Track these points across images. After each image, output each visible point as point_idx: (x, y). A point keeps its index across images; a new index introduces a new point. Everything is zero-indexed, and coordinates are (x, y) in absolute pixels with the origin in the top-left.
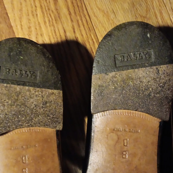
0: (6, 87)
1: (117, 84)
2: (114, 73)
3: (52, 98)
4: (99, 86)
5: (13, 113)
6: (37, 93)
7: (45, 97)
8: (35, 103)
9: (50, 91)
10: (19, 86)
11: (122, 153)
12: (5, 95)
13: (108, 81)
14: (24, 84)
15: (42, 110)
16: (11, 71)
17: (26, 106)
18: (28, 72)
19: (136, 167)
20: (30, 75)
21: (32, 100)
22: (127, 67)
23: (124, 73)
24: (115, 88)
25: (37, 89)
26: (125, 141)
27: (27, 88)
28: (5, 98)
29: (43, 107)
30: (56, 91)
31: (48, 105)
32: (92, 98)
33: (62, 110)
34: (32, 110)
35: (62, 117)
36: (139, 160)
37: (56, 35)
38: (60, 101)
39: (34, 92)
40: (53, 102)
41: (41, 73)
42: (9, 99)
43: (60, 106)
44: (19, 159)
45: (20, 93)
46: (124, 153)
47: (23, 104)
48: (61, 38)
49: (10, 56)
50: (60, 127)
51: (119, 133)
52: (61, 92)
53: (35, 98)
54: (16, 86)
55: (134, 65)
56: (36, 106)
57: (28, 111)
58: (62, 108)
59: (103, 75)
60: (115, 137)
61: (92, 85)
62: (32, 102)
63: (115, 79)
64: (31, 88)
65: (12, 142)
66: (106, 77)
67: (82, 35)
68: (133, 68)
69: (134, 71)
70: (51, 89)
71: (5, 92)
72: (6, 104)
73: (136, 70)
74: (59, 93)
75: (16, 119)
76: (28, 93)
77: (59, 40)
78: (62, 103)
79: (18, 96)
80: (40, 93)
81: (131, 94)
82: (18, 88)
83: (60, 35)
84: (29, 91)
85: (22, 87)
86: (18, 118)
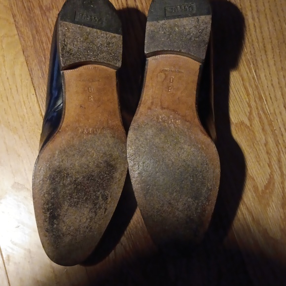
0: (80, 27)
1: (166, 30)
2: (163, 21)
3: (114, 40)
4: (152, 31)
5: (84, 48)
6: (102, 35)
7: (109, 39)
8: (100, 42)
9: (113, 35)
10: (89, 28)
11: (168, 87)
12: (79, 33)
13: (159, 27)
14: (93, 27)
15: (106, 48)
16: (84, 16)
17: (94, 44)
18: (96, 18)
19: (178, 98)
20: (97, 20)
21: (98, 40)
22: (174, 17)
23: (172, 21)
24: (164, 33)
25: (103, 32)
26: (172, 79)
27: (95, 30)
28: (78, 36)
29: (106, 47)
30: (117, 35)
31: (111, 45)
32: (146, 41)
33: (122, 51)
34: (98, 48)
35: (121, 56)
36: (181, 93)
37: (118, 3)
38: (121, 43)
39: (100, 34)
40: (114, 44)
41: (106, 20)
42: (81, 37)
43: (120, 48)
44: (86, 89)
45: (90, 33)
46: (170, 88)
47: (91, 42)
48: (123, 5)
49: (83, 3)
50: (119, 64)
51: (167, 73)
52: (122, 36)
53: (101, 38)
54: (86, 27)
55: (180, 15)
56: (101, 45)
57: (95, 48)
58: (122, 49)
59: (155, 22)
60: (163, 76)
61: (147, 31)
62: (99, 41)
63: (164, 26)
64: (99, 31)
65: (81, 75)
66: (158, 24)
67: (142, 4)
68: (178, 18)
69: (180, 20)
70: (114, 33)
71: (79, 31)
72: (79, 40)
73: (181, 19)
74: (120, 37)
75: (86, 53)
76: (95, 34)
77: (121, 7)
78: (122, 46)
79: (88, 35)
80: (105, 35)
81: (176, 38)
82: (88, 29)
83: (122, 3)
84: (97, 32)
85: (91, 29)
86: (87, 52)
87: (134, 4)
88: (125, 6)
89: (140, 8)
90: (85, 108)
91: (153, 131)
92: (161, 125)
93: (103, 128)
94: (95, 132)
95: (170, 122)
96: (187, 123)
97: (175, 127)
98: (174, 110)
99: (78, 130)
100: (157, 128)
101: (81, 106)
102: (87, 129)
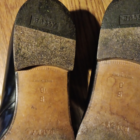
0: (35, 32)
1: (119, 38)
2: (117, 29)
3: (67, 45)
4: (105, 39)
5: (38, 52)
6: (57, 40)
7: (63, 43)
8: (54, 47)
9: (67, 39)
10: (44, 33)
11: (117, 93)
12: (33, 37)
13: (113, 35)
14: (48, 31)
15: (59, 53)
16: (39, 21)
17: (48, 48)
18: (52, 23)
19: (127, 105)
20: (53, 25)
21: (53, 44)
22: (129, 26)
23: (126, 30)
24: (118, 41)
25: (57, 37)
26: (121, 84)
27: (50, 34)
28: (33, 40)
29: (60, 51)
30: (71, 40)
31: (64, 49)
32: (98, 48)
33: (74, 55)
34: (52, 52)
35: (74, 60)
36: (131, 99)
37: (72, 5)
38: (74, 48)
39: (55, 38)
40: (68, 48)
41: (61, 25)
42: (36, 41)
43: (73, 52)
44: (39, 89)
45: (44, 38)
46: (119, 93)
47: (45, 46)
48: (76, 8)
49: (39, 8)
50: (71, 68)
51: (117, 78)
52: (75, 41)
53: (55, 43)
54: (42, 32)
55: (134, 24)
56: (55, 49)
57: (49, 52)
58: (74, 53)
59: (109, 30)
60: (113, 81)
61: (100, 38)
62: (53, 46)
63: (118, 34)
64: (53, 35)
65: (34, 76)
66: (112, 31)
68: (132, 26)
69: (134, 29)
70: (68, 38)
71: (34, 35)
72: (33, 44)
73: (136, 28)
74: (74, 42)
75: (40, 57)
76: (50, 39)
77: (75, 9)
78: (75, 50)
79: (43, 40)
80: (59, 40)
81: (130, 46)
82: (43, 34)
83: (76, 6)
84: (51, 37)
85: (46, 33)
86: (41, 56)
87: (86, 6)
88: (78, 8)
89: (91, 10)
90: (36, 109)
91: (101, 137)
92: (109, 131)
93: (52, 129)
94: (45, 134)
95: (118, 128)
96: (136, 132)
97: (123, 134)
98: (122, 117)
99: (28, 132)
100: (106, 134)
101: (33, 107)
102: (37, 131)
